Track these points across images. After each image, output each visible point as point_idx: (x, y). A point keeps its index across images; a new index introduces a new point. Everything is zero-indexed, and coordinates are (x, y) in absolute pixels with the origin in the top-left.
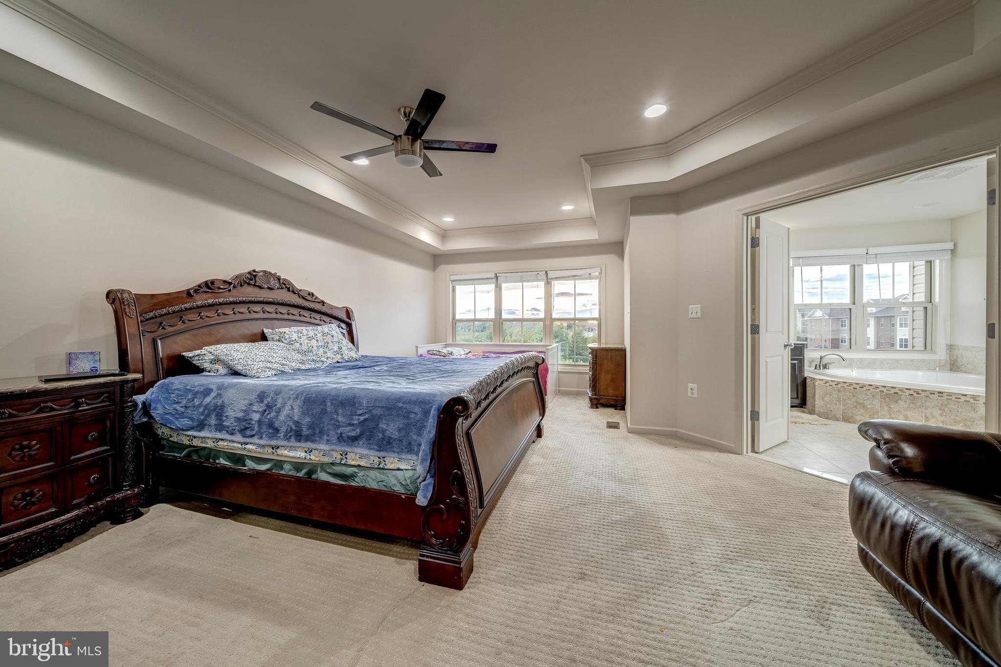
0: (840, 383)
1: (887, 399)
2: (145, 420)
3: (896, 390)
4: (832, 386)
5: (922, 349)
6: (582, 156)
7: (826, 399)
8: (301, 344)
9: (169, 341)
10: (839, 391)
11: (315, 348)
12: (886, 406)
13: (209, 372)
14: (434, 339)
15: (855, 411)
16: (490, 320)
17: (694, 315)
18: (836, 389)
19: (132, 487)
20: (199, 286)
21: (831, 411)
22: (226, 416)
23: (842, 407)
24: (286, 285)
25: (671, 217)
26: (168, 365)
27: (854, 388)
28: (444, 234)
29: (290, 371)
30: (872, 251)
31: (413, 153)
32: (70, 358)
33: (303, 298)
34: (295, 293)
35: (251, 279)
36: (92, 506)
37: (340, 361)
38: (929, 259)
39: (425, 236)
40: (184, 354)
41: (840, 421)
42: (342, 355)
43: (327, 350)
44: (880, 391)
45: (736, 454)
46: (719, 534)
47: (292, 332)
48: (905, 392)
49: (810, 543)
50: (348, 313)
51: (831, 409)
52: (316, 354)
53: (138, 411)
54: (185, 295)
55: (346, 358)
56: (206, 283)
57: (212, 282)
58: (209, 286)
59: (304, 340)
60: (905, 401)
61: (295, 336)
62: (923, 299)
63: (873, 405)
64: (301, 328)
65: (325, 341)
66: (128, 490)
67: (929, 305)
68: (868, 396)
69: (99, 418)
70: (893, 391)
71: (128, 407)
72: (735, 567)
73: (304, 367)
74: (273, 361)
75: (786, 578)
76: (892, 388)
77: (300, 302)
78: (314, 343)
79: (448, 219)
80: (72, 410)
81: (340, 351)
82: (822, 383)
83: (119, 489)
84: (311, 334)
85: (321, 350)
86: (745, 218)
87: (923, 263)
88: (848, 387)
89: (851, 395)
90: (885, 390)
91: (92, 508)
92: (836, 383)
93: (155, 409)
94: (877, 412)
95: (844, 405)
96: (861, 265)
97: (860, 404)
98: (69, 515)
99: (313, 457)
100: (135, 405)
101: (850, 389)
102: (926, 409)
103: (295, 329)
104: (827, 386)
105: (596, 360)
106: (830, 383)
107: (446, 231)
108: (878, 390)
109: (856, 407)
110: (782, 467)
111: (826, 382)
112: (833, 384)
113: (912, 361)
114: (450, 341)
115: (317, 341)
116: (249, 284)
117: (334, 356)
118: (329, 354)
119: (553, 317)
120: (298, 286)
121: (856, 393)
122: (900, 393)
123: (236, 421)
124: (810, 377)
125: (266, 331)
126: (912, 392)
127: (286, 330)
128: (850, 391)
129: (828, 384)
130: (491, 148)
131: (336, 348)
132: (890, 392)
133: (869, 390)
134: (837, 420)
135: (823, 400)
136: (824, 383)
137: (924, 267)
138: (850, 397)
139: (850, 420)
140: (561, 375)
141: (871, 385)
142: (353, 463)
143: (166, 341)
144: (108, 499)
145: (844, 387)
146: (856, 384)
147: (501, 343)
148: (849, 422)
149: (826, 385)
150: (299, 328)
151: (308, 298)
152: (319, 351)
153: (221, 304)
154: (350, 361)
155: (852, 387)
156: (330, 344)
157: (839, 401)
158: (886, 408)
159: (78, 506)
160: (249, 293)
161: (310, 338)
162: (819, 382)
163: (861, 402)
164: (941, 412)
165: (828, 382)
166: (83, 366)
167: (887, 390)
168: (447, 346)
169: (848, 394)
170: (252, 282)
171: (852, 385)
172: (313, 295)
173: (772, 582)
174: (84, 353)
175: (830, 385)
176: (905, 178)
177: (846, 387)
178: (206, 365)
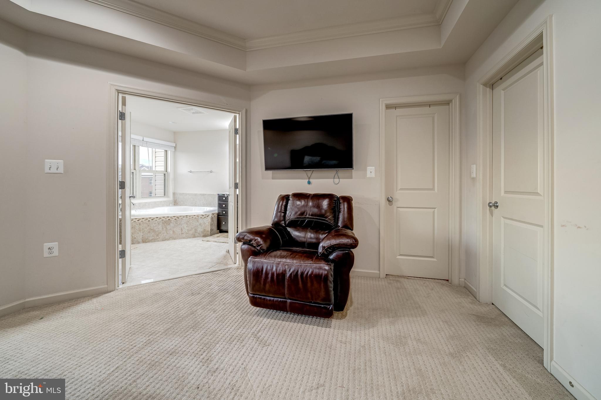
0: (140, 220)
1: (165, 224)
3: (169, 218)
4: (136, 222)
5: (163, 195)
10: (140, 224)
12: (165, 228)
15: (149, 235)
17: (54, 171)
18: (138, 223)
21: (135, 238)
23: (142, 234)
27: (148, 221)
30: (145, 139)
38: (166, 149)
41: (140, 243)
44: (162, 220)
45: (111, 292)
46: (181, 352)
48: (173, 218)
49: (217, 314)
51: (135, 237)
60: (173, 223)
62: (163, 170)
63: (158, 229)
67: (166, 173)
68: (156, 224)
70: (168, 218)
72: (215, 361)
75: (236, 341)
76: (167, 217)
87: (163, 151)
88: (145, 221)
89: (147, 225)
90: (164, 219)
92: (138, 220)
94: (160, 232)
95: (143, 233)
96: (139, 146)
97: (152, 230)
101: (146, 222)
102: (181, 225)
108: (161, 220)
109: (149, 232)
110: (151, 284)
112: (136, 220)
113: (161, 202)
121: (150, 224)
122: (171, 219)
126: (176, 218)
128: (146, 223)
132: (166, 220)
133: (157, 220)
134: (139, 243)
136: (131, 221)
137: (163, 153)
138: (146, 227)
139: (146, 241)
141: (157, 218)
145: (142, 221)
146: (150, 218)
148: (146, 242)
155: (147, 221)
157: (140, 231)
158: (164, 229)
163: (152, 228)
164: (187, 225)
165: (133, 220)
167: (165, 219)
169: (145, 225)
171: (147, 219)
173: (235, 349)
175: (134, 222)
176: (186, 106)
177: (144, 221)
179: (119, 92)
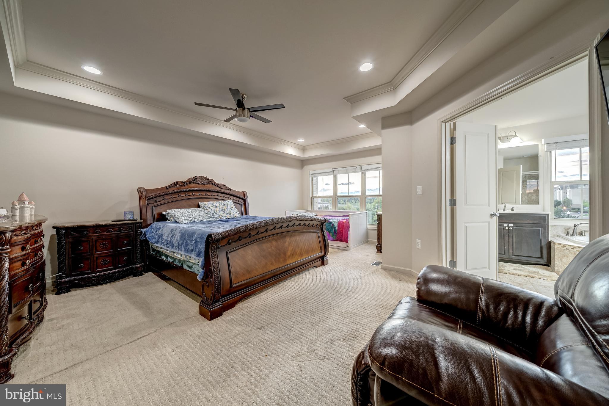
0: (575, 248)
2: (145, 238)
4: (569, 249)
6: (344, 98)
7: (563, 260)
8: (212, 209)
9: (158, 208)
11: (218, 211)
13: (169, 221)
14: (301, 208)
16: (330, 197)
17: (419, 193)
18: (572, 252)
19: (139, 264)
20: (171, 185)
22: (163, 239)
24: (211, 182)
25: (407, 128)
26: (157, 217)
28: (303, 149)
29: (198, 221)
31: (244, 116)
32: (125, 213)
33: (219, 187)
34: (215, 186)
35: (194, 180)
36: (124, 268)
37: (229, 218)
39: (290, 151)
40: (163, 213)
42: (231, 215)
43: (224, 212)
47: (208, 204)
50: (244, 194)
52: (218, 214)
53: (142, 235)
54: (165, 188)
55: (232, 216)
56: (174, 183)
57: (177, 182)
58: (176, 184)
59: (214, 208)
61: (210, 206)
64: (214, 202)
65: (223, 208)
66: (138, 264)
69: (128, 236)
71: (138, 233)
73: (205, 220)
74: (191, 217)
77: (219, 189)
78: (218, 209)
79: (301, 141)
80: (118, 232)
81: (230, 213)
82: (560, 246)
83: (135, 264)
84: (218, 205)
85: (221, 213)
86: (443, 125)
91: (124, 269)
92: (572, 248)
93: (147, 234)
98: (117, 270)
99: (182, 258)
100: (141, 232)
103: (211, 202)
104: (564, 250)
105: (380, 222)
106: (567, 247)
107: (304, 146)
111: (564, 246)
112: (570, 248)
114: (310, 209)
115: (220, 208)
116: (193, 183)
117: (227, 215)
118: (224, 215)
119: (366, 194)
120: (217, 182)
123: (165, 241)
124: (553, 242)
125: (200, 203)
127: (206, 203)
129: (565, 248)
130: (281, 106)
131: (228, 212)
135: (561, 261)
136: (562, 247)
140: (370, 231)
142: (192, 261)
143: (157, 207)
144: (130, 267)
147: (336, 210)
149: (563, 248)
150: (213, 202)
151: (223, 187)
152: (219, 213)
153: (180, 192)
154: (235, 218)
156: (226, 209)
159: (120, 267)
160: (193, 186)
161: (216, 207)
162: (558, 246)
165: (565, 246)
166: (128, 217)
168: (307, 211)
170: (195, 182)
172: (225, 186)
174: (128, 212)
175: (567, 249)
178: (169, 218)
179: (445, 122)
